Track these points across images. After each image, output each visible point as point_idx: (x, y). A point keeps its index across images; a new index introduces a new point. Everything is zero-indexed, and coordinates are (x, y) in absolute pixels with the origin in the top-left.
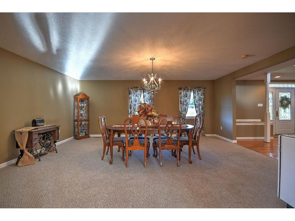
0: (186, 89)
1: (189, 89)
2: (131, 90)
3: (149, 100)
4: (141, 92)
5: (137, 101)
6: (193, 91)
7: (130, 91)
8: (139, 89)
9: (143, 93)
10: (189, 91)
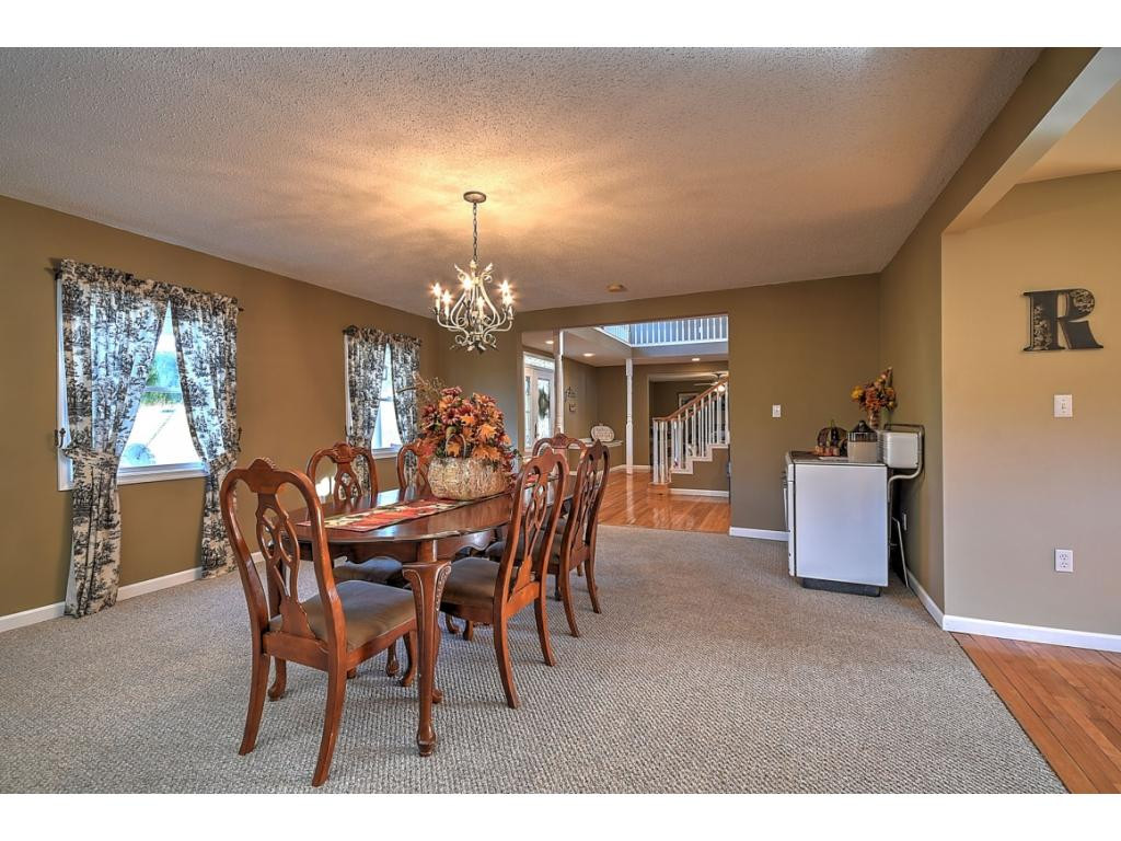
0: (372, 337)
1: (380, 339)
2: (84, 287)
3: (213, 368)
4: (162, 314)
5: (135, 369)
6: (392, 348)
7: (71, 293)
8: (147, 294)
9: (176, 324)
10: (380, 347)
